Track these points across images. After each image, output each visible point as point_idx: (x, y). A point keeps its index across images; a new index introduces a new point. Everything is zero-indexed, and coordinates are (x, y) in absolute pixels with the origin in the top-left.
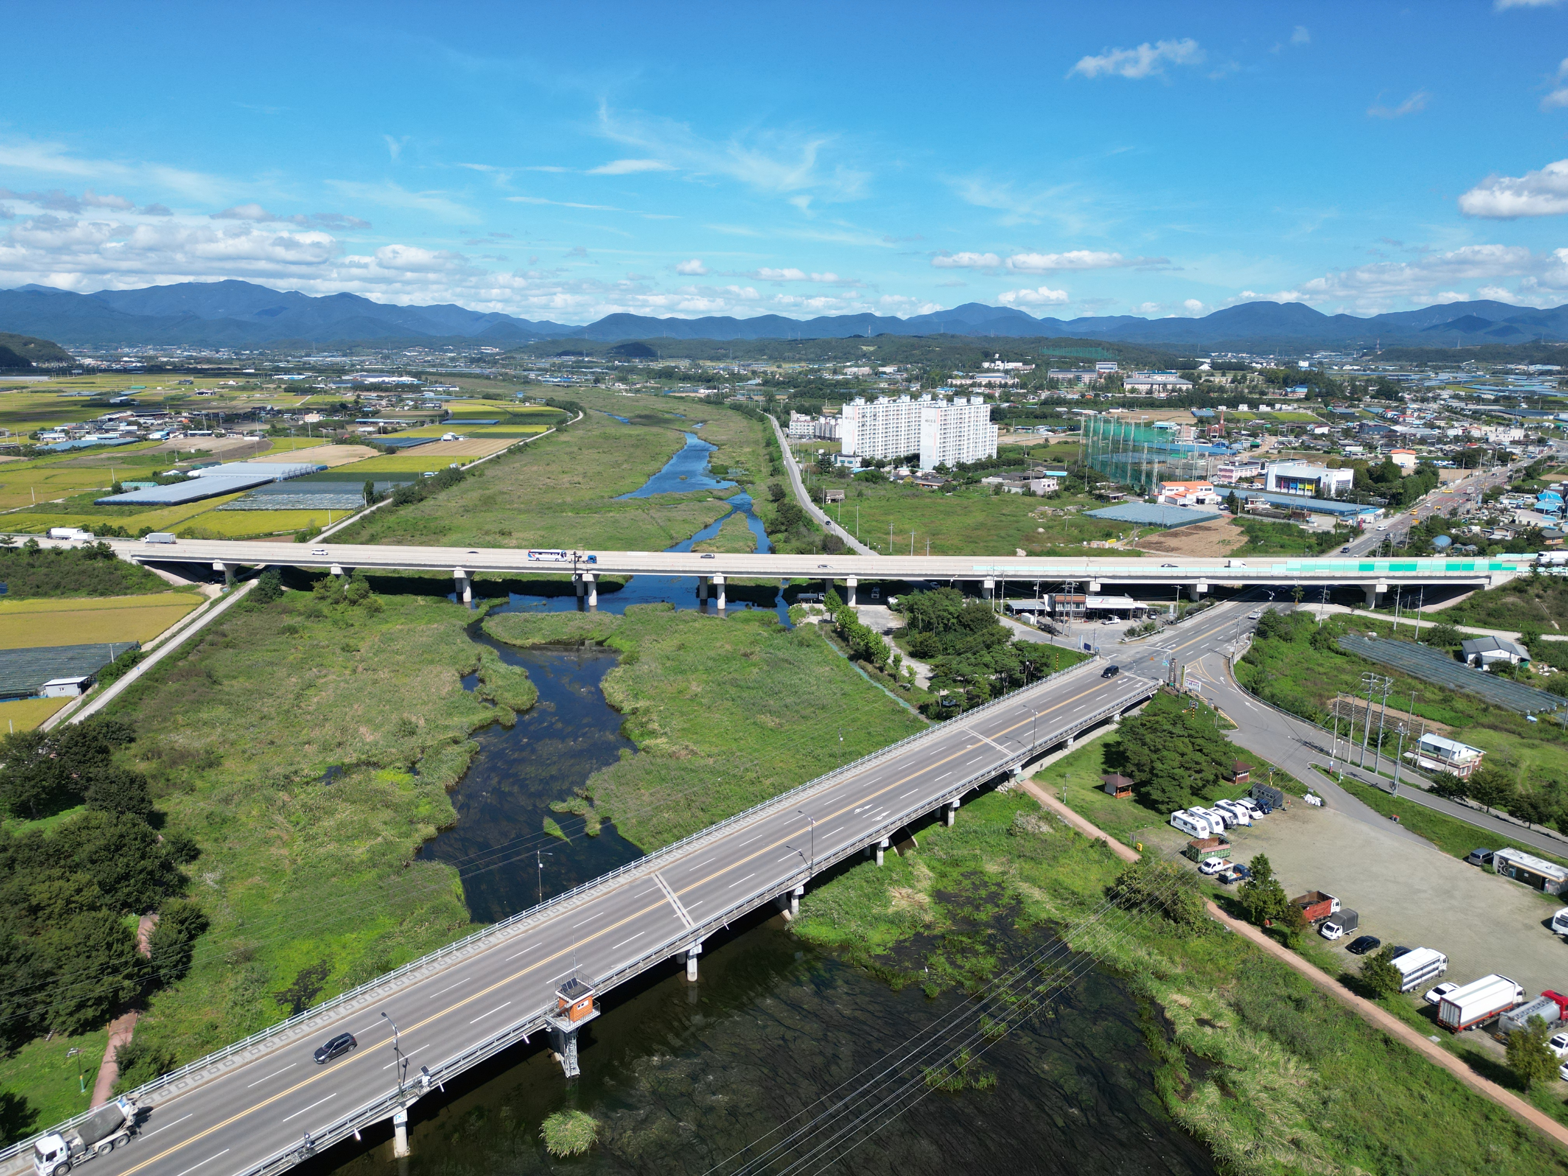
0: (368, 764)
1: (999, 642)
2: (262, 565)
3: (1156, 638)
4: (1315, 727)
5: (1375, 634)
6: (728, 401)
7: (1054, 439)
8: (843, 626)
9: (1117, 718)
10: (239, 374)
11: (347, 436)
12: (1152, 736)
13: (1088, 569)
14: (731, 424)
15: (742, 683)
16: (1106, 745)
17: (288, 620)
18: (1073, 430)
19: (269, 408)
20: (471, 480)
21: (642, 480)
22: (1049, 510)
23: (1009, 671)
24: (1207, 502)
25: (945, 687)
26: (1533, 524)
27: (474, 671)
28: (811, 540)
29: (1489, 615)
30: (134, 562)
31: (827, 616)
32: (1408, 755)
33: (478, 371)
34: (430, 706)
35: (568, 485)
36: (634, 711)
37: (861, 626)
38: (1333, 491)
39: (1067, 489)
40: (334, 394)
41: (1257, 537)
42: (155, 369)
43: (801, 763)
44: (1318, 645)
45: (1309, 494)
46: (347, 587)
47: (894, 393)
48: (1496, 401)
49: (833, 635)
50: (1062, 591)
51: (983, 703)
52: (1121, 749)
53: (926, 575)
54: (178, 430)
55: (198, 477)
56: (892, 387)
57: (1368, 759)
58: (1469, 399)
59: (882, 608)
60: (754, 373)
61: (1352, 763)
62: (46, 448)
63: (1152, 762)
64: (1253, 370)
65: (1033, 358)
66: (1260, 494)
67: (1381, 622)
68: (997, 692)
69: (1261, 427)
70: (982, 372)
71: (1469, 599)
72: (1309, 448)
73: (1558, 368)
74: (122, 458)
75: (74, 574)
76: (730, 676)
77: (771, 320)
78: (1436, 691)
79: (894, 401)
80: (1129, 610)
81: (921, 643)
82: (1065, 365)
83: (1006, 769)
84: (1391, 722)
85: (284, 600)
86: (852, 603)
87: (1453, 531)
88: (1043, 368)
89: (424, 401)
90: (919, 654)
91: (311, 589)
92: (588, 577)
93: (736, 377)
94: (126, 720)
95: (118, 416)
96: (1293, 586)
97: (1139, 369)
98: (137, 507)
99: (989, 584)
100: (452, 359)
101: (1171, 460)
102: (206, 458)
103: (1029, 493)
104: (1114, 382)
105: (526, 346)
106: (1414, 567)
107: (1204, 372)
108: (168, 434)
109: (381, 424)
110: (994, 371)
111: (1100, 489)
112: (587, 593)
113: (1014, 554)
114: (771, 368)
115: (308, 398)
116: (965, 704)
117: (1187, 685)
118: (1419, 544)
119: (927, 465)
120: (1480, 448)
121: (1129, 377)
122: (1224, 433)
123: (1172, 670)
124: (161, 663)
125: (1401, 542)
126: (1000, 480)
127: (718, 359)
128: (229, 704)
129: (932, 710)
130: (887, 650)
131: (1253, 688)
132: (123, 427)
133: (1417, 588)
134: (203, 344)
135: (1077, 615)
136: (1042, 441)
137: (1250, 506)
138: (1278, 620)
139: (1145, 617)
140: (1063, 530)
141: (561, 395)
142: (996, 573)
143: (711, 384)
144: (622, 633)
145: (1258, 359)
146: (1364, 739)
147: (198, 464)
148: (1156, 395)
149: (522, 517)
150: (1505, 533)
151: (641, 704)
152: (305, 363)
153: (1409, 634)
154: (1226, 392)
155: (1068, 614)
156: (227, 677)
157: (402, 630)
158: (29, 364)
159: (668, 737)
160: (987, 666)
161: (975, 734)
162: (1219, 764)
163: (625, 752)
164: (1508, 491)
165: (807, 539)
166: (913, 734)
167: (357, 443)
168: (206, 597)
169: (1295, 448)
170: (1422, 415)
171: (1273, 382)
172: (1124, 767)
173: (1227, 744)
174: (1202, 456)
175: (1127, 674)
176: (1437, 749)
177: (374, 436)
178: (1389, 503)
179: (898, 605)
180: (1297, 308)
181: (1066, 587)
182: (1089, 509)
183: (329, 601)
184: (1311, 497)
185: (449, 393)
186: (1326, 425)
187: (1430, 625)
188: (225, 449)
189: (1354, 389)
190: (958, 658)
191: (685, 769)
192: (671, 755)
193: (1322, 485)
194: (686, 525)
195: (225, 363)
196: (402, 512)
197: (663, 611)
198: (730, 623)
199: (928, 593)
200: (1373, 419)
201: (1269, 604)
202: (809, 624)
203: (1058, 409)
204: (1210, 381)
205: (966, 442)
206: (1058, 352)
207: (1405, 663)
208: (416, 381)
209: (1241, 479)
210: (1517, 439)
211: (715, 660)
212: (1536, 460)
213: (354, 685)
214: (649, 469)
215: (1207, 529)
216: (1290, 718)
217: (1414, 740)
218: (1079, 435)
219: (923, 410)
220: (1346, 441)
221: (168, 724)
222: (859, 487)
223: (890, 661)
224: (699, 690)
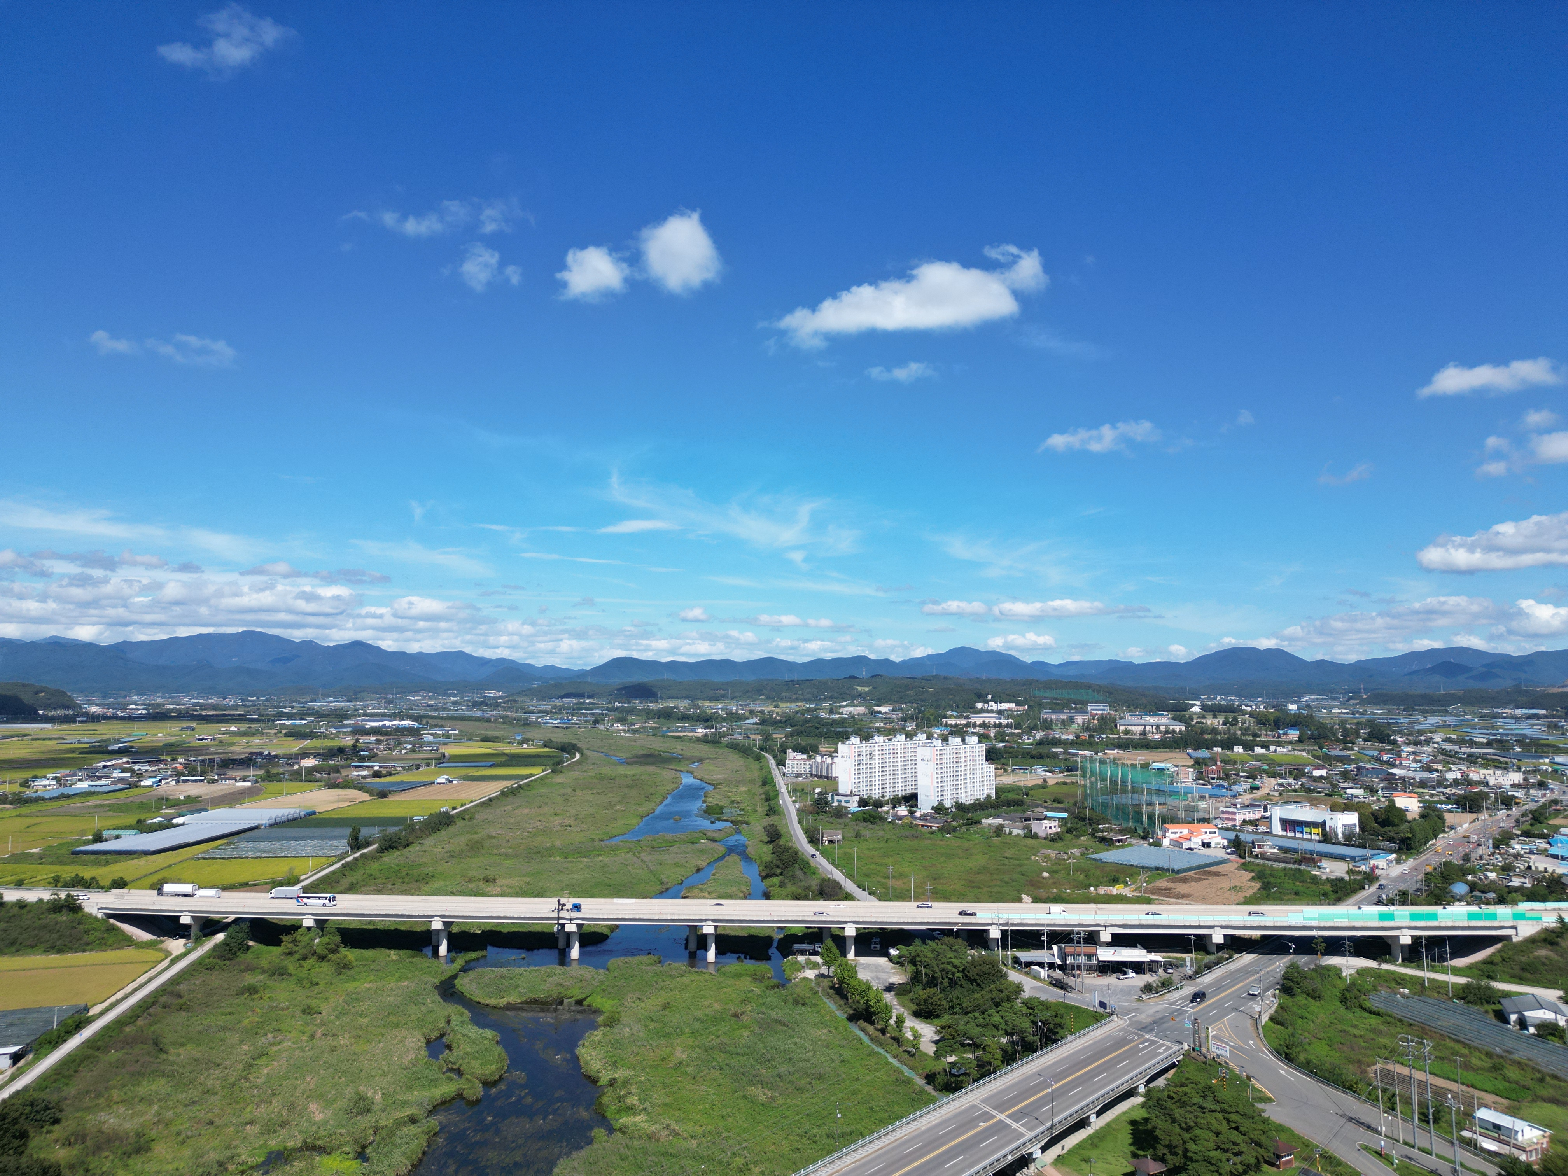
0: (314, 1148)
1: (1009, 999)
2: (232, 917)
3: (1176, 995)
4: (1359, 1099)
5: (1406, 991)
6: (725, 740)
7: (1053, 779)
8: (841, 982)
9: (1142, 1089)
10: (242, 720)
11: (340, 780)
12: (1181, 1111)
13: (1097, 917)
14: (728, 763)
15: (732, 1049)
16: (1133, 1123)
17: (250, 979)
18: (1071, 771)
19: (266, 753)
20: (460, 823)
21: (634, 821)
22: (1052, 853)
23: (1021, 1032)
24: (1213, 845)
25: (952, 1052)
26: (1550, 870)
27: (442, 1036)
28: (807, 885)
29: (1523, 969)
30: (100, 916)
31: (824, 970)
32: (1466, 1134)
33: (479, 714)
34: (389, 1078)
35: (559, 828)
36: (612, 1083)
37: (860, 981)
38: (1340, 836)
39: (1069, 831)
40: (333, 738)
41: (1269, 883)
42: (159, 716)
43: (796, 1145)
44: (1349, 1004)
45: (1317, 838)
46: (317, 940)
47: (889, 732)
48: (1489, 744)
49: (831, 991)
50: (1070, 941)
51: (994, 1072)
52: (1149, 1126)
53: (928, 924)
54: (171, 776)
55: (183, 825)
56: (888, 726)
57: (1422, 1139)
58: (1461, 742)
59: (883, 961)
60: (752, 712)
61: (1405, 1143)
62: (34, 795)
63: (1184, 1142)
64: (1244, 713)
65: (1025, 699)
66: (1266, 837)
67: (1411, 977)
68: (1009, 1058)
69: (1259, 769)
70: (976, 712)
71: (1499, 951)
72: (1309, 790)
73: (1544, 712)
74: (109, 806)
75: (35, 929)
76: (718, 1041)
77: (769, 663)
78: (1483, 1057)
79: (890, 740)
80: (1143, 963)
81: (926, 1000)
82: (1057, 707)
83: (1024, 1151)
84: (1440, 1093)
85: (249, 956)
86: (851, 955)
87: (1470, 878)
88: (1036, 709)
89: (422, 744)
90: (924, 1013)
91: (278, 943)
92: (571, 928)
93: (733, 717)
94: (55, 1097)
95: (113, 763)
96: (1313, 937)
97: (1131, 711)
98: (114, 857)
99: (995, 934)
100: (455, 703)
101: (1171, 802)
102: (195, 805)
103: (1031, 835)
104: (1107, 723)
105: (530, 690)
106: (1435, 917)
107: (1195, 714)
108: (160, 781)
109: (376, 768)
110: (988, 711)
111: (1103, 831)
112: (569, 946)
113: (1019, 900)
114: (768, 708)
115: (307, 743)
116: (974, 1072)
117: (1214, 1050)
118: (1437, 891)
119: (925, 805)
120: (1481, 792)
121: (1121, 718)
122: (1222, 775)
123: (1195, 1032)
124: (106, 1028)
125: (1418, 890)
126: (1000, 821)
127: (717, 699)
128: (170, 1076)
129: (941, 1080)
130: (888, 1009)
131: (1286, 1054)
132: (117, 774)
133: (1442, 938)
134: (211, 691)
135: (1090, 968)
136: (1040, 782)
137: (1257, 850)
138: (1303, 976)
139: (1161, 971)
140: (1068, 874)
141: (560, 737)
142: (1001, 921)
143: (709, 723)
144: (603, 990)
145: (1246, 702)
146: (1413, 1113)
147: (185, 810)
148: (1150, 736)
149: (509, 862)
150: (1523, 880)
151: (620, 1074)
152: (309, 709)
153: (1442, 991)
154: (1220, 734)
155: (1079, 967)
156: (173, 1044)
157: (369, 989)
158: (36, 712)
159: (648, 1114)
160: (996, 1027)
161: (988, 1109)
162: (1259, 1145)
163: (599, 1133)
164: (1518, 836)
165: (803, 884)
166: (920, 1109)
167: (350, 788)
168: (168, 953)
169: (1295, 791)
170: (1418, 758)
171: (1264, 724)
172: (1155, 1148)
173: (1265, 1121)
174: (1202, 798)
175: (1147, 1036)
176: (1497, 1127)
177: (368, 780)
178: (1400, 849)
179: (900, 957)
180: (1277, 653)
181: (1075, 937)
182: (1094, 853)
183: (297, 956)
184: (1319, 841)
185: (448, 736)
186: (1323, 767)
187: (1462, 980)
188: (215, 795)
189: (1346, 732)
190: (965, 1018)
191: (665, 1154)
192: (651, 1137)
193: (1328, 829)
194: (677, 869)
195: (230, 710)
196: (385, 859)
197: (648, 965)
198: (720, 979)
199: (931, 943)
200: (1370, 762)
201: (1291, 957)
202: (806, 979)
203: (1054, 750)
204: (1203, 723)
205: (963, 782)
206: (1050, 694)
207: (1444, 1024)
208: (416, 725)
209: (1244, 822)
210: (1516, 782)
211: (702, 1022)
212: (1540, 804)
213: (310, 1053)
214: (642, 810)
215: (1217, 874)
216: (1329, 1089)
217: (1469, 1115)
218: (1076, 776)
219: (920, 750)
220: (1346, 784)
221: (102, 1100)
222: (857, 828)
223: (892, 1022)
224: (684, 1056)
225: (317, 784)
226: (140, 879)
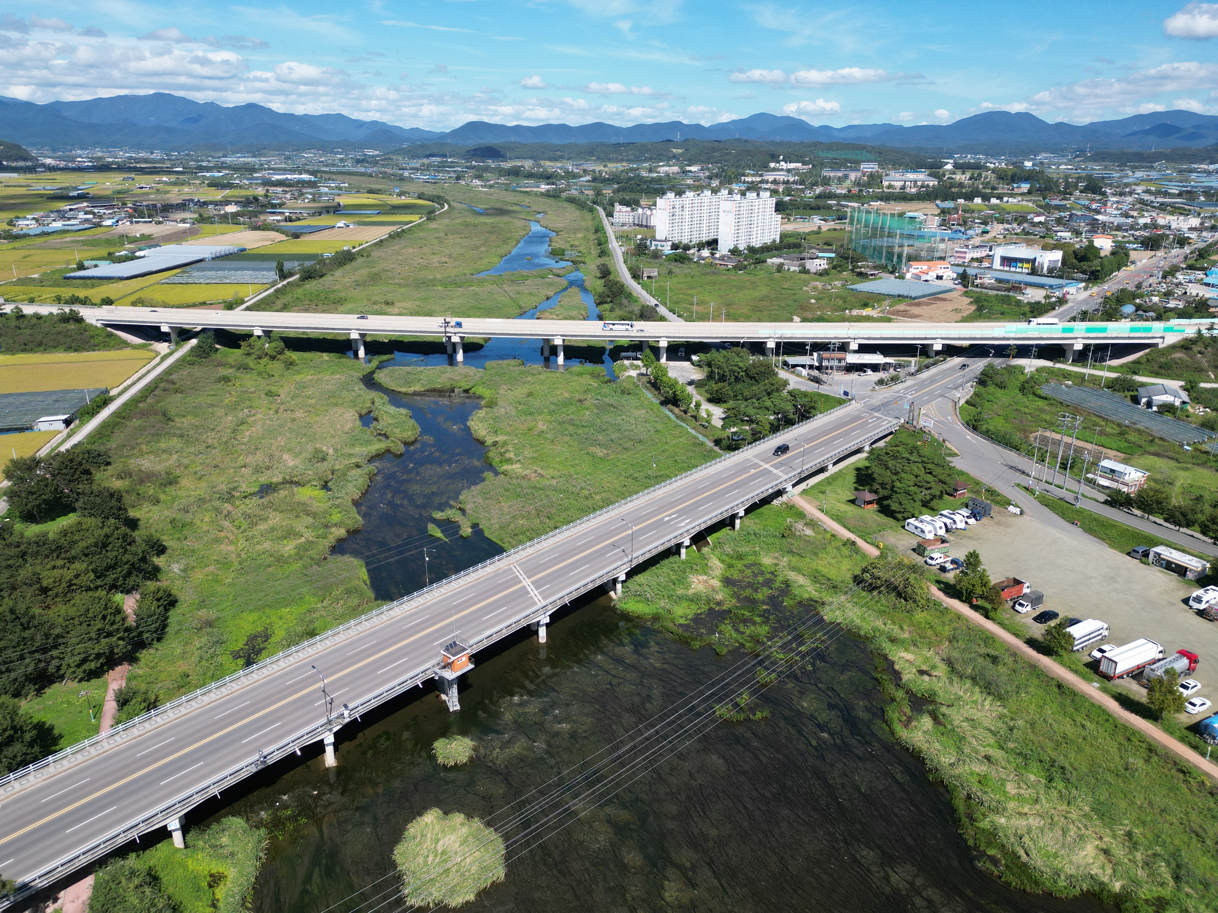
0: (291, 482)
1: (778, 390)
2: (199, 328)
3: (900, 386)
4: (1020, 455)
5: (1070, 383)
6: (564, 195)
7: (826, 227)
8: (656, 379)
9: (867, 448)
10: (170, 172)
11: (260, 223)
12: (893, 462)
13: (849, 332)
14: (566, 214)
15: (578, 423)
16: (858, 469)
17: (223, 372)
18: (841, 219)
19: (196, 200)
20: (360, 260)
21: (496, 260)
22: (819, 285)
23: (785, 412)
24: (944, 278)
25: (734, 425)
26: (1200, 295)
27: (370, 412)
28: (631, 310)
29: (1160, 367)
30: (99, 325)
31: (643, 370)
32: (1090, 476)
33: (362, 170)
34: (337, 439)
35: (437, 264)
36: (495, 444)
37: (670, 378)
38: (1045, 269)
39: (834, 268)
40: (248, 189)
41: (983, 306)
42: (104, 168)
43: (624, 483)
44: (1025, 391)
45: (1026, 271)
46: (267, 345)
47: (698, 188)
48: (1180, 195)
49: (648, 385)
50: (828, 349)
51: (764, 438)
52: (870, 472)
53: (722, 338)
54: (125, 218)
55: (144, 257)
56: (696, 183)
57: (1059, 479)
58: (1158, 193)
59: (687, 364)
60: (585, 171)
61: (1047, 482)
62: (21, 232)
63: (893, 481)
64: (987, 169)
65: (810, 159)
66: (987, 271)
67: (1076, 373)
68: (775, 429)
69: (991, 216)
70: (769, 171)
71: (1146, 355)
72: (1028, 233)
74: (82, 241)
75: (53, 334)
76: (569, 417)
77: (598, 127)
78: (1115, 427)
79: (698, 195)
80: (880, 364)
81: (717, 391)
82: (836, 165)
83: (780, 487)
84: (1079, 451)
85: (218, 356)
86: (663, 360)
87: (1138, 301)
88: (818, 168)
89: (321, 195)
90: (715, 400)
91: (239, 347)
92: (455, 339)
93: (570, 175)
94: (102, 449)
95: (76, 206)
96: (1009, 345)
97: (895, 169)
98: (97, 281)
99: (771, 345)
100: (342, 160)
101: (918, 244)
102: (149, 241)
103: (804, 271)
104: (874, 179)
105: (401, 149)
106: (1105, 330)
107: (948, 170)
108: (117, 221)
109: (287, 214)
110: (779, 170)
111: (861, 268)
112: (455, 351)
113: (791, 320)
114: (599, 167)
115: (227, 192)
116: (749, 438)
117: (922, 423)
118: (1110, 311)
119: (724, 249)
120: (1164, 234)
121: (887, 175)
122: (961, 222)
123: (911, 411)
124: (126, 405)
125: (1096, 310)
126: (781, 260)
127: (556, 159)
128: (181, 436)
129: (725, 443)
130: (690, 397)
131: (973, 426)
132: (82, 216)
133: (1106, 346)
134: (139, 147)
135: (839, 369)
136: (815, 229)
137: (978, 281)
138: (996, 373)
139: (892, 370)
140: (830, 301)
141: (429, 190)
142: (777, 336)
143: (550, 181)
144: (483, 383)
145: (991, 160)
146: (1057, 463)
147: (143, 246)
148: (908, 190)
149: (402, 290)
150: (1178, 302)
151: (500, 438)
152: (223, 163)
153: (1097, 382)
154: (965, 188)
155: (832, 368)
156: (178, 415)
157: (312, 380)
159: (522, 463)
160: (767, 409)
161: (757, 461)
162: (944, 483)
163: (488, 475)
164: (1183, 269)
165: (627, 309)
166: (710, 461)
167: (269, 230)
168: (157, 353)
169: (1017, 234)
170: (1120, 206)
171: (1003, 179)
172: (871, 485)
173: (951, 468)
174: (943, 240)
175: (876, 414)
176: (1113, 471)
177: (282, 224)
178: (1089, 279)
179: (700, 361)
180: (1025, 117)
181: (832, 346)
182: (852, 284)
183: (254, 356)
184: (1028, 274)
185: (340, 189)
186: (1043, 214)
187: (1114, 375)
188: (164, 234)
189: (1067, 185)
190: (745, 403)
191: (535, 488)
192: (524, 477)
193: (1036, 264)
194: (532, 297)
195: (159, 163)
196: (307, 286)
197: (514, 366)
198: (567, 376)
199: (723, 351)
200: (1081, 210)
201: (989, 359)
202: (630, 377)
203: (829, 202)
204: (952, 179)
205: (755, 229)
206: (830, 155)
207: (1093, 405)
208: (313, 178)
209: (972, 259)
210: (1194, 226)
211: (556, 405)
212: (1208, 243)
213: (277, 422)
214: (502, 251)
215: (944, 300)
216: (1000, 448)
217: (1095, 464)
218: (845, 223)
219: (722, 203)
220: (1058, 228)
221: (135, 451)
222: (670, 267)
223: (692, 405)
224: (544, 428)
225: (242, 226)
226: (122, 298)
